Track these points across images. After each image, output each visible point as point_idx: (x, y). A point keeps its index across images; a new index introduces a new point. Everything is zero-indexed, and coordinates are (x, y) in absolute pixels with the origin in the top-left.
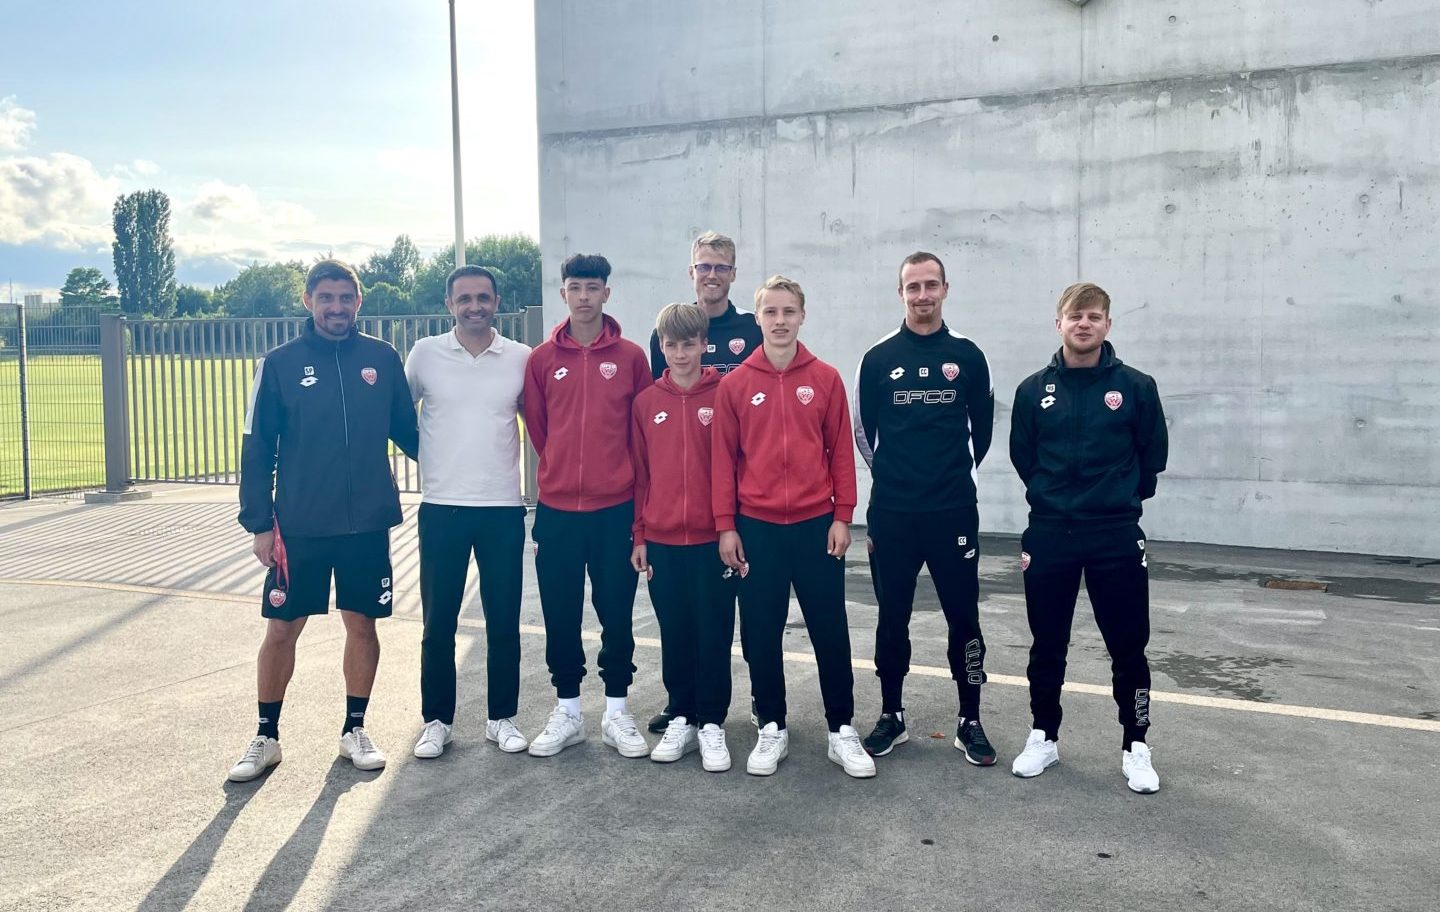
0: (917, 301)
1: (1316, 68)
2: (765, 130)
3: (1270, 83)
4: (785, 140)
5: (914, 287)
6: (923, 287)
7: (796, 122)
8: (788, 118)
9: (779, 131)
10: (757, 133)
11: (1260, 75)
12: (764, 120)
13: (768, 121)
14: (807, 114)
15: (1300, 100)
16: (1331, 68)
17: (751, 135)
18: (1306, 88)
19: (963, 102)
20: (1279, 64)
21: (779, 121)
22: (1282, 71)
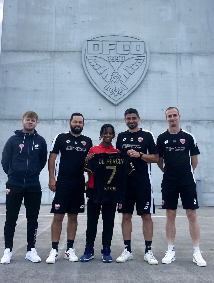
0: (171, 120)
1: (154, 120)
2: (53, 122)
3: (147, 122)
4: (57, 124)
5: (170, 116)
6: (172, 116)
7: (59, 121)
8: (58, 120)
9: (55, 122)
10: (51, 122)
11: (146, 120)
12: (52, 120)
13: (53, 120)
14: (62, 119)
15: (152, 125)
16: (157, 120)
17: (49, 123)
18: (153, 123)
19: (94, 120)
20: (149, 119)
21: (56, 120)
22: (149, 120)
